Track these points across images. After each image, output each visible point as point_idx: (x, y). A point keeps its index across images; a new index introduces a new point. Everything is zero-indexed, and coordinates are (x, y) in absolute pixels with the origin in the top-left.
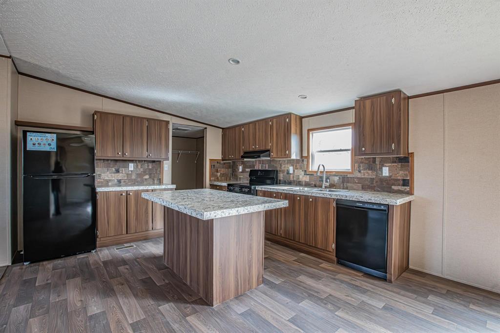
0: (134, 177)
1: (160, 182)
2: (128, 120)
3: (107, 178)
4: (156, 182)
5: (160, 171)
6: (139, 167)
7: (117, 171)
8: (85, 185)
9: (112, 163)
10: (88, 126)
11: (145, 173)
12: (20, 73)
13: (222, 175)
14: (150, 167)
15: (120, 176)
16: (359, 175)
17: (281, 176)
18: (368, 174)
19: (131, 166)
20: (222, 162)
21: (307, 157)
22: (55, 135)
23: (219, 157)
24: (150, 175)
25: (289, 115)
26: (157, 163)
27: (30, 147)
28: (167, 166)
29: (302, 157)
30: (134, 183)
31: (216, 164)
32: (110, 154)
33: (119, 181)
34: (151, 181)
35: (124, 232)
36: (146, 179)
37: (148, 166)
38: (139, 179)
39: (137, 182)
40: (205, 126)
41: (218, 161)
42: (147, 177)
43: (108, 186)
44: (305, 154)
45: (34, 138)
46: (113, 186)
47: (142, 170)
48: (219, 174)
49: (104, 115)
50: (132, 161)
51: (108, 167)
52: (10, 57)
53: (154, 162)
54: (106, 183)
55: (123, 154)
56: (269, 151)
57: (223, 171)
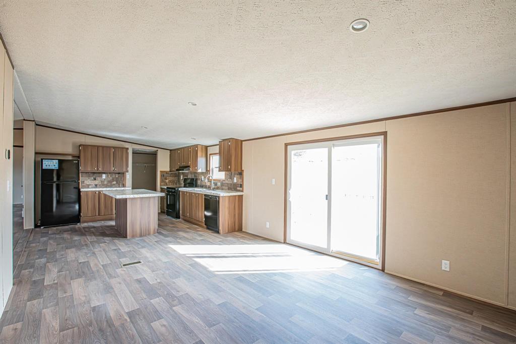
0: (105, 183)
1: (124, 186)
2: (101, 149)
3: (88, 183)
4: (121, 186)
5: (124, 179)
6: (109, 176)
7: (95, 179)
8: (75, 188)
9: (91, 174)
10: (76, 153)
11: (113, 180)
12: (37, 125)
13: (170, 181)
14: (117, 177)
15: (96, 182)
16: (227, 182)
17: (199, 182)
18: (229, 181)
19: (104, 176)
20: (170, 173)
21: (209, 171)
22: (57, 161)
23: (168, 169)
24: (117, 181)
25: (196, 146)
26: (122, 174)
27: (44, 167)
28: (129, 176)
29: (207, 170)
30: (107, 186)
31: (165, 174)
32: (89, 169)
33: (96, 185)
34: (117, 185)
35: (97, 214)
36: (114, 184)
37: (115, 176)
38: (109, 184)
39: (108, 186)
40: (156, 149)
41: (167, 173)
42: (115, 183)
43: (88, 188)
44: (208, 169)
45: (46, 163)
46: (92, 188)
47: (111, 178)
48: (167, 181)
49: (85, 147)
50: (104, 173)
51: (89, 176)
52: (34, 121)
53: (119, 173)
54: (88, 186)
55: (98, 169)
56: (189, 166)
57: (171, 179)
